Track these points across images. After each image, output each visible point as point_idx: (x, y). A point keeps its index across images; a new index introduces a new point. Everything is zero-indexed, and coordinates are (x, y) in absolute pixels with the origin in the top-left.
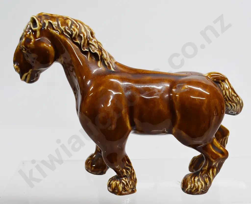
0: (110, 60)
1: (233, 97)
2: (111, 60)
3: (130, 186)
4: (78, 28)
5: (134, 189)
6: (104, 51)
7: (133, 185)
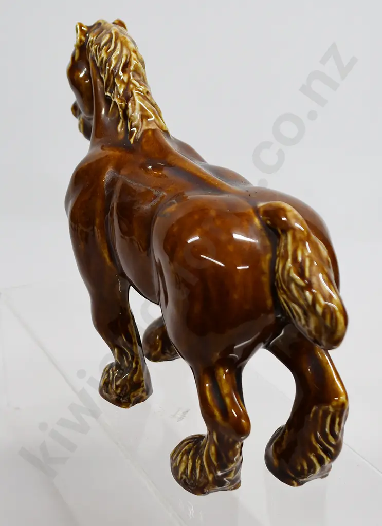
0: (139, 122)
1: (293, 286)
2: (142, 124)
3: (114, 387)
4: (108, 51)
5: (123, 399)
6: (133, 102)
7: (126, 391)
